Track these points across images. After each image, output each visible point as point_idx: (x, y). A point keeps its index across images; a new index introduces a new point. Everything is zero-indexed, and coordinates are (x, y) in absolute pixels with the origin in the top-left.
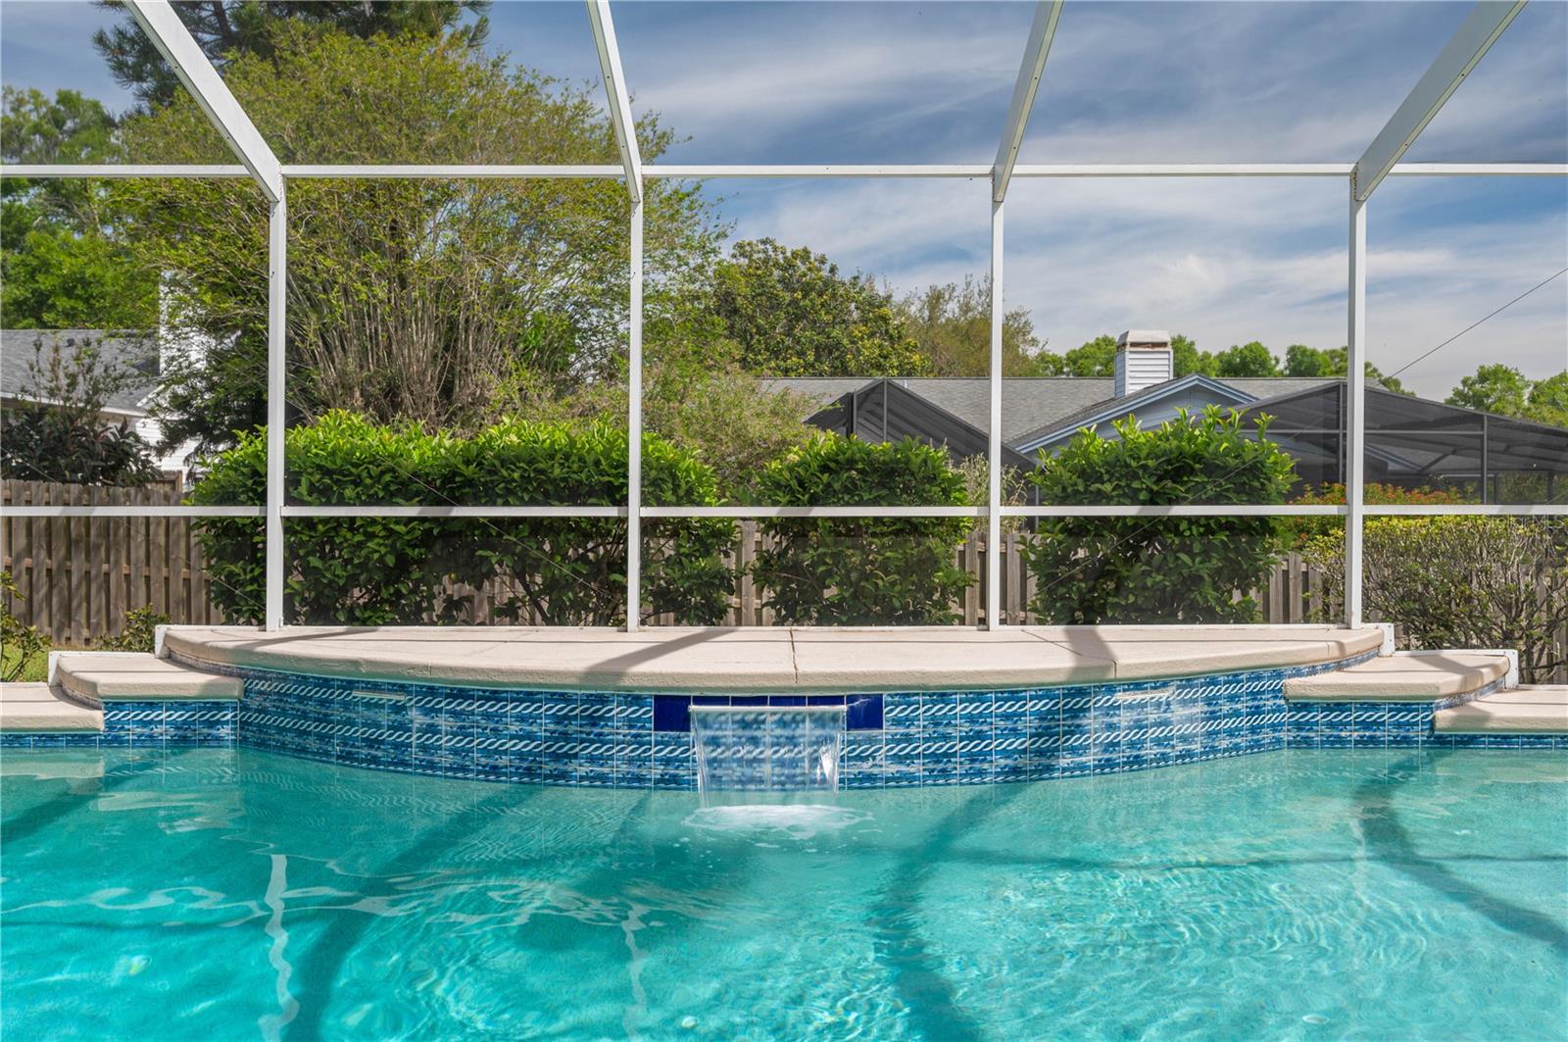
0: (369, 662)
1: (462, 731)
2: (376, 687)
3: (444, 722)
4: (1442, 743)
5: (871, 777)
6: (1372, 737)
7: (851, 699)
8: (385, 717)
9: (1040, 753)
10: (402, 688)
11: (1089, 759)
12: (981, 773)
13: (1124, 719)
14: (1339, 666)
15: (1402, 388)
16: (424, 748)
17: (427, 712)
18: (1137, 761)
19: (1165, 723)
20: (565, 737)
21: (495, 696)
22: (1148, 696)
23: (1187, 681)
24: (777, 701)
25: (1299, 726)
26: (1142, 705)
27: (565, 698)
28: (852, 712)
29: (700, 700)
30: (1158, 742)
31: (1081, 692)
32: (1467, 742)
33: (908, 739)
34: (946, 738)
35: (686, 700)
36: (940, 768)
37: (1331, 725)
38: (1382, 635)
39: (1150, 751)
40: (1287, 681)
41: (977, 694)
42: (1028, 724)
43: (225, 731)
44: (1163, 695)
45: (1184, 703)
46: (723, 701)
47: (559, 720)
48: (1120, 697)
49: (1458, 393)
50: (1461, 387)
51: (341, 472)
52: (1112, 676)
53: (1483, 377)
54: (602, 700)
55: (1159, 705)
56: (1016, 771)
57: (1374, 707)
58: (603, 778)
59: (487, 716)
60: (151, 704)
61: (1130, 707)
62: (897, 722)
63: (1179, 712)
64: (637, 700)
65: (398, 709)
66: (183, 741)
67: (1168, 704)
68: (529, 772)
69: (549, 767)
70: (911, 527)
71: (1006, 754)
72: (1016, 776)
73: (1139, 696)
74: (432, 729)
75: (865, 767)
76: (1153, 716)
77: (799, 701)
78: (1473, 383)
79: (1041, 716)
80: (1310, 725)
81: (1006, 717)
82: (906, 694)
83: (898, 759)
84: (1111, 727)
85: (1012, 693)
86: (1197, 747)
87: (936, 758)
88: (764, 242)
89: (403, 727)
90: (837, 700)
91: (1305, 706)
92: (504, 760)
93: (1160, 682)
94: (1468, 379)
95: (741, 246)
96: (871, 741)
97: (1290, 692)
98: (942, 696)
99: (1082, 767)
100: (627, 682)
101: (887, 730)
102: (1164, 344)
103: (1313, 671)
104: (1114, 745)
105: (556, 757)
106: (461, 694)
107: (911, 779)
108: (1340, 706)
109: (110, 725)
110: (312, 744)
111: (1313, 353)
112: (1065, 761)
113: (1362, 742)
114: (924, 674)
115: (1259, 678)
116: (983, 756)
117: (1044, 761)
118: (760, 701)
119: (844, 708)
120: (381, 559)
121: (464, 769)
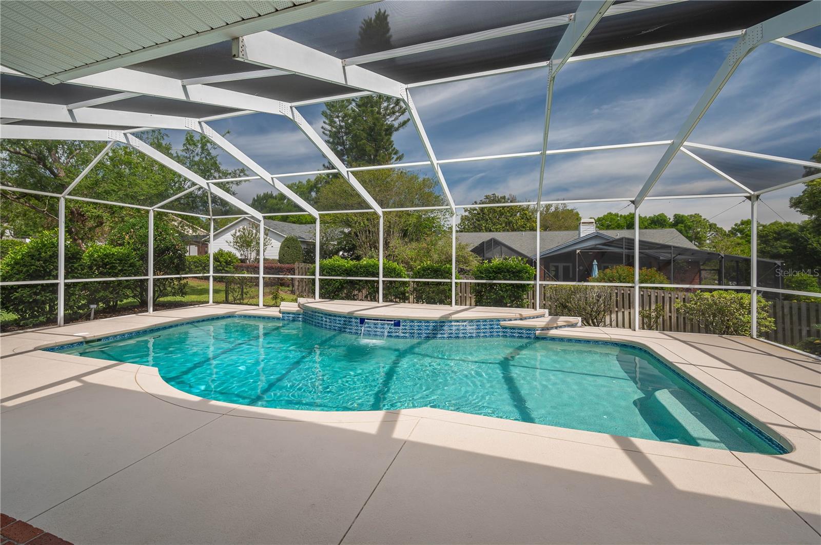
0: (318, 309)
1: (330, 322)
2: (319, 313)
3: (328, 320)
4: (537, 338)
5: (398, 336)
6: (521, 336)
7: (394, 321)
8: (320, 319)
9: (434, 334)
10: (322, 314)
11: (445, 336)
12: (421, 337)
13: (454, 328)
14: (521, 319)
15: (717, 226)
16: (325, 325)
17: (326, 318)
18: (458, 337)
19: (465, 330)
20: (345, 324)
21: (335, 316)
22: (460, 324)
23: (471, 321)
24: (380, 320)
25: (504, 332)
26: (459, 326)
27: (346, 317)
28: (394, 323)
29: (367, 319)
30: (463, 333)
31: (443, 322)
32: (544, 339)
33: (405, 329)
34: (413, 329)
35: (365, 319)
36: (412, 335)
37: (511, 332)
38: (545, 312)
39: (461, 335)
40: (501, 322)
41: (420, 321)
42: (431, 328)
43: (300, 319)
44: (465, 324)
45: (470, 326)
46: (371, 320)
47: (344, 321)
48: (453, 323)
49: (733, 228)
50: (734, 227)
51: (332, 269)
52: (450, 319)
53: (742, 223)
54: (351, 318)
55: (463, 326)
56: (428, 337)
57: (521, 329)
58: (351, 332)
59: (334, 319)
60: (289, 313)
61: (456, 326)
62: (404, 326)
63: (468, 327)
64: (357, 319)
65: (322, 317)
66: (294, 320)
67: (466, 326)
68: (340, 330)
69: (343, 330)
70: (440, 283)
71: (426, 333)
72: (428, 338)
73: (458, 324)
74: (326, 321)
75: (397, 334)
76: (462, 328)
77: (385, 320)
78: (739, 225)
79: (434, 326)
80: (507, 332)
81: (426, 326)
82: (405, 321)
83: (403, 333)
84: (451, 330)
85: (428, 321)
86: (474, 335)
87: (411, 333)
88: (493, 195)
89: (322, 320)
90: (392, 321)
91: (506, 328)
92: (336, 328)
93: (464, 321)
94: (737, 224)
95: (486, 196)
96: (398, 329)
97: (501, 325)
98: (412, 321)
99: (444, 337)
100: (354, 315)
101: (401, 327)
102: (593, 223)
103: (511, 320)
104: (451, 333)
105: (344, 328)
106: (330, 315)
107: (406, 337)
108: (514, 328)
109: (283, 317)
110: (311, 322)
111: (683, 216)
112: (439, 336)
113: (519, 337)
114: (408, 317)
115: (492, 321)
116: (421, 333)
117: (435, 336)
118: (378, 320)
119: (393, 322)
120: (338, 286)
121: (331, 329)
